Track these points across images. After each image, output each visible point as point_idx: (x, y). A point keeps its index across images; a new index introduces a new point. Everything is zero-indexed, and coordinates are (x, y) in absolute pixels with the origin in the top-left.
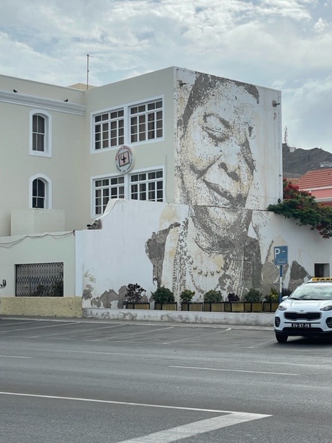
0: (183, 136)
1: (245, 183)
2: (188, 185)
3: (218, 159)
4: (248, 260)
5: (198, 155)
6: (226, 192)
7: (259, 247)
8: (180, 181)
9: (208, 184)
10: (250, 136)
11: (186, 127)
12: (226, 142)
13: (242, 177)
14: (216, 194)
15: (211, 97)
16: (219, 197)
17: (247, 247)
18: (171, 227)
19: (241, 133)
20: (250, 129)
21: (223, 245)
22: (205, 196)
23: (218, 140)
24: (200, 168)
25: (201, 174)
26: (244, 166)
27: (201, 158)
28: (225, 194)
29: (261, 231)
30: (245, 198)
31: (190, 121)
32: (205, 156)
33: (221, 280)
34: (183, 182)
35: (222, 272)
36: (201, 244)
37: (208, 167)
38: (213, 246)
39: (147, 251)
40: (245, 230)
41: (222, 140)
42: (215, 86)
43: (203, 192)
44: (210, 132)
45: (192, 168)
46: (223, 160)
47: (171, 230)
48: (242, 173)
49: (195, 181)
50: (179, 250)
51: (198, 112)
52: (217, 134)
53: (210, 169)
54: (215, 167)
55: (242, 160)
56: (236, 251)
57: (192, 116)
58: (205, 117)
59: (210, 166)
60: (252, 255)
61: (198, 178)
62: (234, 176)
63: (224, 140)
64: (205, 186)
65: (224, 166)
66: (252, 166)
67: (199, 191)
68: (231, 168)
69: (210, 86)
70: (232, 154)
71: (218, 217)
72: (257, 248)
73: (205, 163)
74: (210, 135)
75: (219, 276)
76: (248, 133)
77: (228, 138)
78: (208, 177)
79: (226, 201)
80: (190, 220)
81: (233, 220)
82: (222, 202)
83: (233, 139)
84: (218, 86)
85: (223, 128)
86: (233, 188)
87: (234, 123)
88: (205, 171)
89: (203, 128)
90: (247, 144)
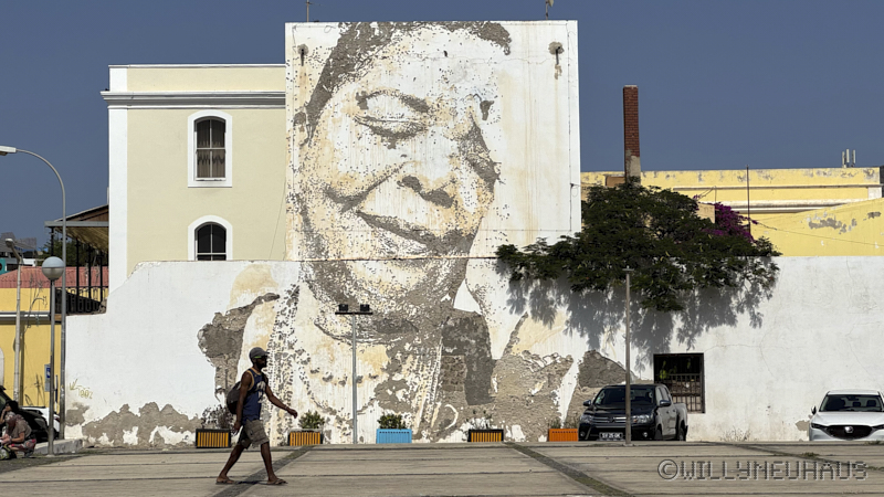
0: (306, 141)
1: (471, 209)
2: (318, 224)
3: (396, 171)
4: (455, 353)
5: (343, 168)
6: (417, 230)
7: (486, 328)
8: (298, 219)
9: (371, 220)
10: (485, 118)
11: (314, 124)
12: (419, 137)
13: (462, 198)
14: (389, 235)
15: (377, 61)
16: (398, 240)
17: (451, 328)
18: (258, 301)
19: (459, 117)
20: (486, 106)
21: (390, 328)
22: (362, 240)
23: (393, 138)
24: (349, 191)
26: (468, 178)
27: (352, 173)
28: (414, 233)
29: (489, 298)
30: (471, 238)
31: (326, 112)
32: (362, 169)
33: (379, 390)
34: (307, 221)
35: (384, 377)
36: (329, 328)
37: (370, 189)
38: (361, 330)
39: (201, 346)
40: (448, 297)
41: (405, 135)
42: (389, 40)
43: (354, 234)
44: (375, 124)
45: (330, 193)
46: (409, 171)
47: (258, 307)
48: (460, 190)
49: (337, 216)
50: (276, 340)
51: (345, 94)
52: (395, 127)
53: (376, 191)
54: (391, 185)
55: (462, 167)
56: (422, 337)
57: (331, 102)
58: (362, 100)
59: (375, 186)
60: (467, 343)
61: (343, 211)
62: (440, 198)
63: (413, 135)
64: (363, 222)
65: (412, 183)
66: (489, 175)
67: (347, 233)
68: (430, 184)
69: (377, 41)
70: (434, 158)
71: (375, 279)
72: (480, 330)
73: (362, 182)
74: (375, 131)
75: (375, 383)
76: (479, 113)
77: (423, 129)
78: (369, 206)
79: (416, 245)
80: (304, 287)
81: (413, 282)
82: (407, 248)
83: (439, 130)
84: (398, 38)
85: (409, 113)
86: (437, 221)
87: (440, 99)
88: (361, 197)
89: (357, 120)
90: (475, 135)
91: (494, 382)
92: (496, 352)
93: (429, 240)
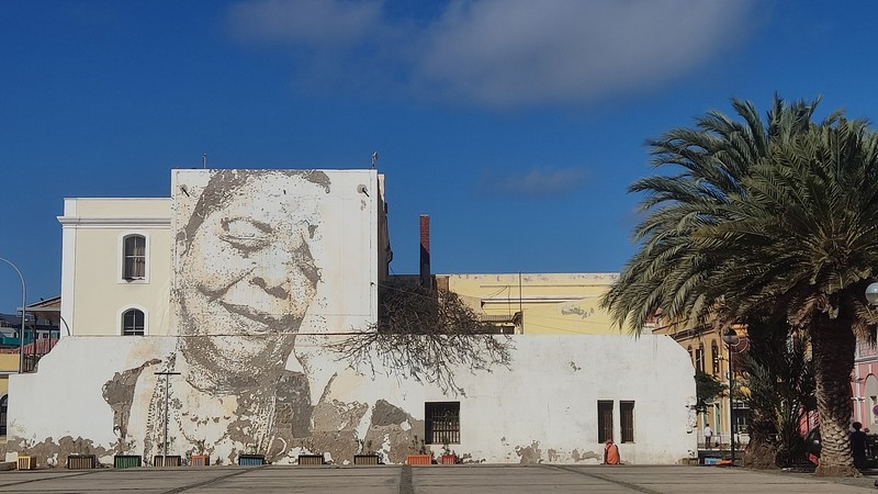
0: (185, 252)
1: (300, 300)
2: (191, 310)
3: (248, 273)
4: (285, 401)
5: (211, 272)
6: (261, 315)
7: (307, 383)
8: (178, 307)
9: (230, 308)
10: (311, 237)
11: (190, 240)
12: (265, 250)
13: (294, 293)
14: (242, 318)
15: (235, 197)
16: (248, 321)
17: (283, 383)
18: (146, 364)
19: (293, 236)
20: (312, 229)
21: (238, 383)
22: (223, 322)
23: (246, 251)
24: (215, 287)
25: (216, 296)
26: (299, 278)
27: (217, 275)
28: (260, 317)
29: (310, 362)
30: (300, 320)
31: (199, 232)
32: (224, 272)
33: (231, 428)
34: (184, 308)
35: (235, 418)
36: (197, 384)
37: (230, 286)
38: (219, 384)
39: (104, 396)
40: (281, 362)
41: (255, 249)
42: (245, 182)
43: (217, 317)
44: (234, 241)
45: (201, 289)
46: (257, 273)
47: (146, 369)
48: (292, 287)
49: (206, 305)
50: (158, 392)
51: (213, 220)
52: (248, 243)
53: (234, 287)
54: (244, 284)
55: (295, 271)
56: (262, 389)
57: (203, 225)
58: (225, 224)
59: (233, 284)
60: (294, 394)
61: (210, 301)
62: (279, 292)
63: (261, 249)
64: (224, 309)
65: (259, 282)
66: (313, 277)
67: (212, 317)
68: (272, 283)
69: (236, 183)
70: (275, 264)
71: (230, 348)
72: (303, 385)
73: (224, 281)
74: (234, 245)
75: (228, 422)
76: (307, 233)
77: (268, 245)
78: (228, 298)
79: (262, 325)
80: (179, 355)
81: (257, 351)
82: (254, 327)
83: (279, 245)
84: (252, 181)
85: (258, 233)
86: (276, 308)
87: (280, 224)
88: (223, 291)
89: (221, 238)
90: (304, 249)
91: (312, 422)
92: (315, 401)
93: (270, 321)
